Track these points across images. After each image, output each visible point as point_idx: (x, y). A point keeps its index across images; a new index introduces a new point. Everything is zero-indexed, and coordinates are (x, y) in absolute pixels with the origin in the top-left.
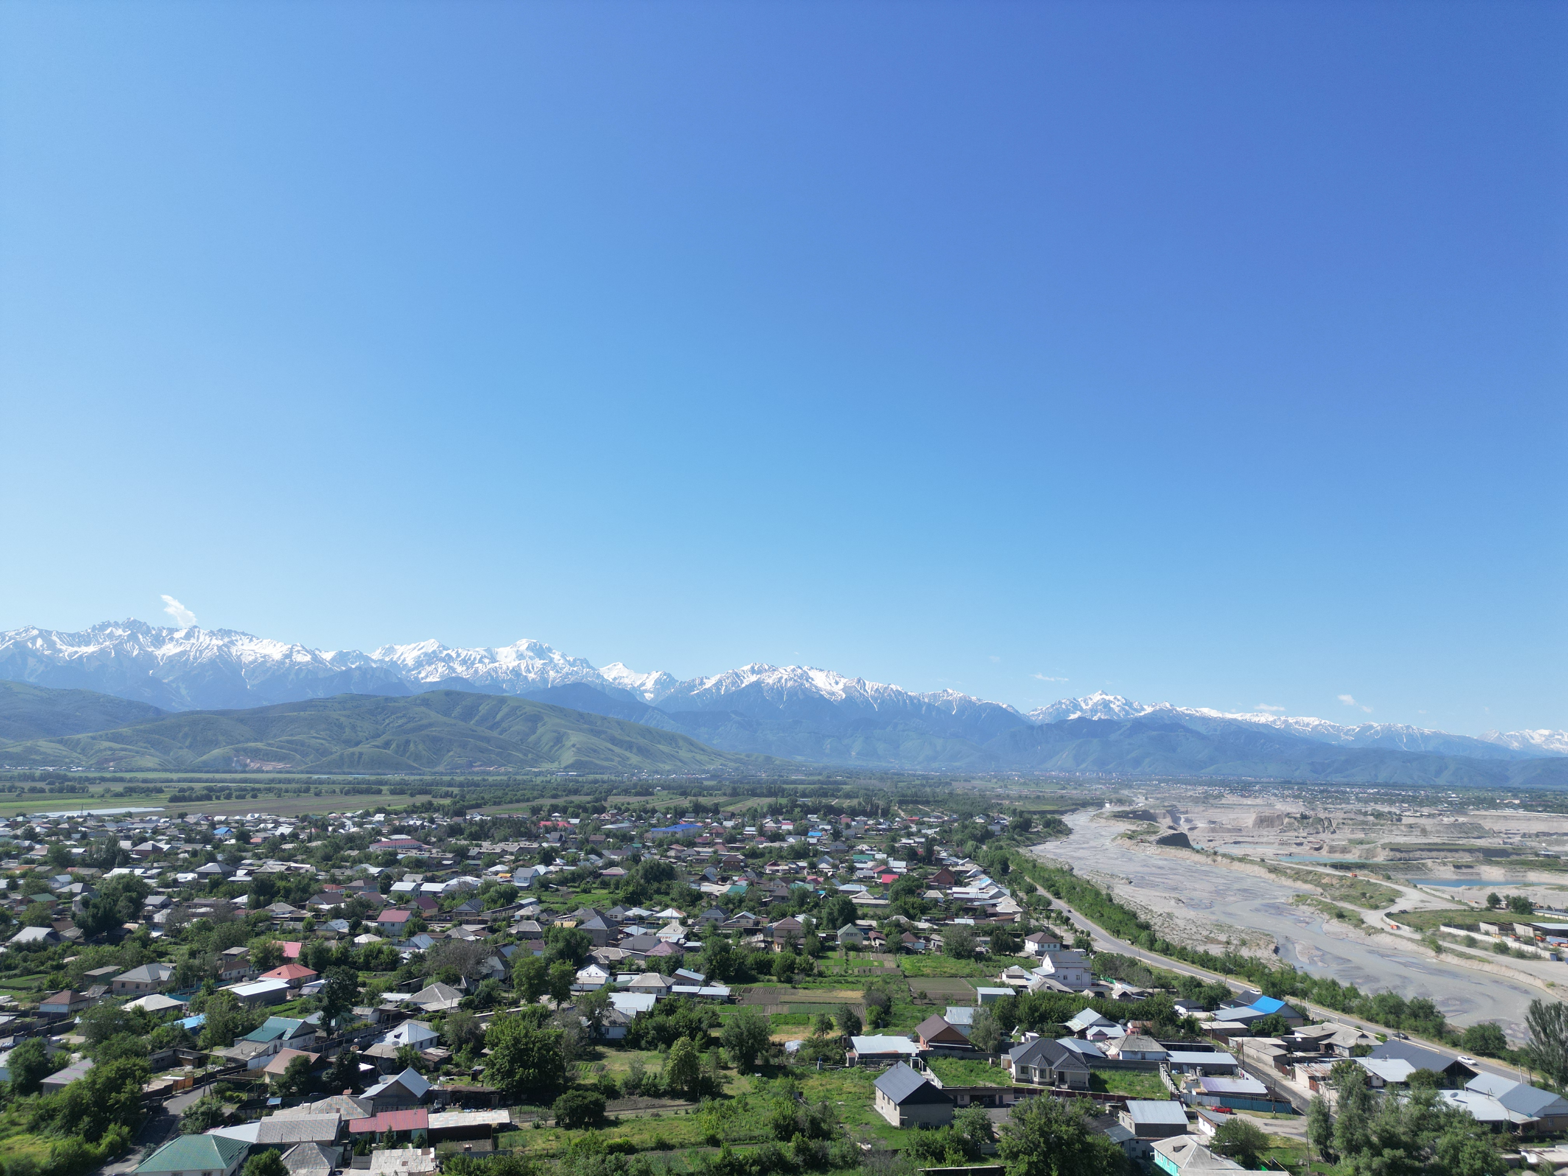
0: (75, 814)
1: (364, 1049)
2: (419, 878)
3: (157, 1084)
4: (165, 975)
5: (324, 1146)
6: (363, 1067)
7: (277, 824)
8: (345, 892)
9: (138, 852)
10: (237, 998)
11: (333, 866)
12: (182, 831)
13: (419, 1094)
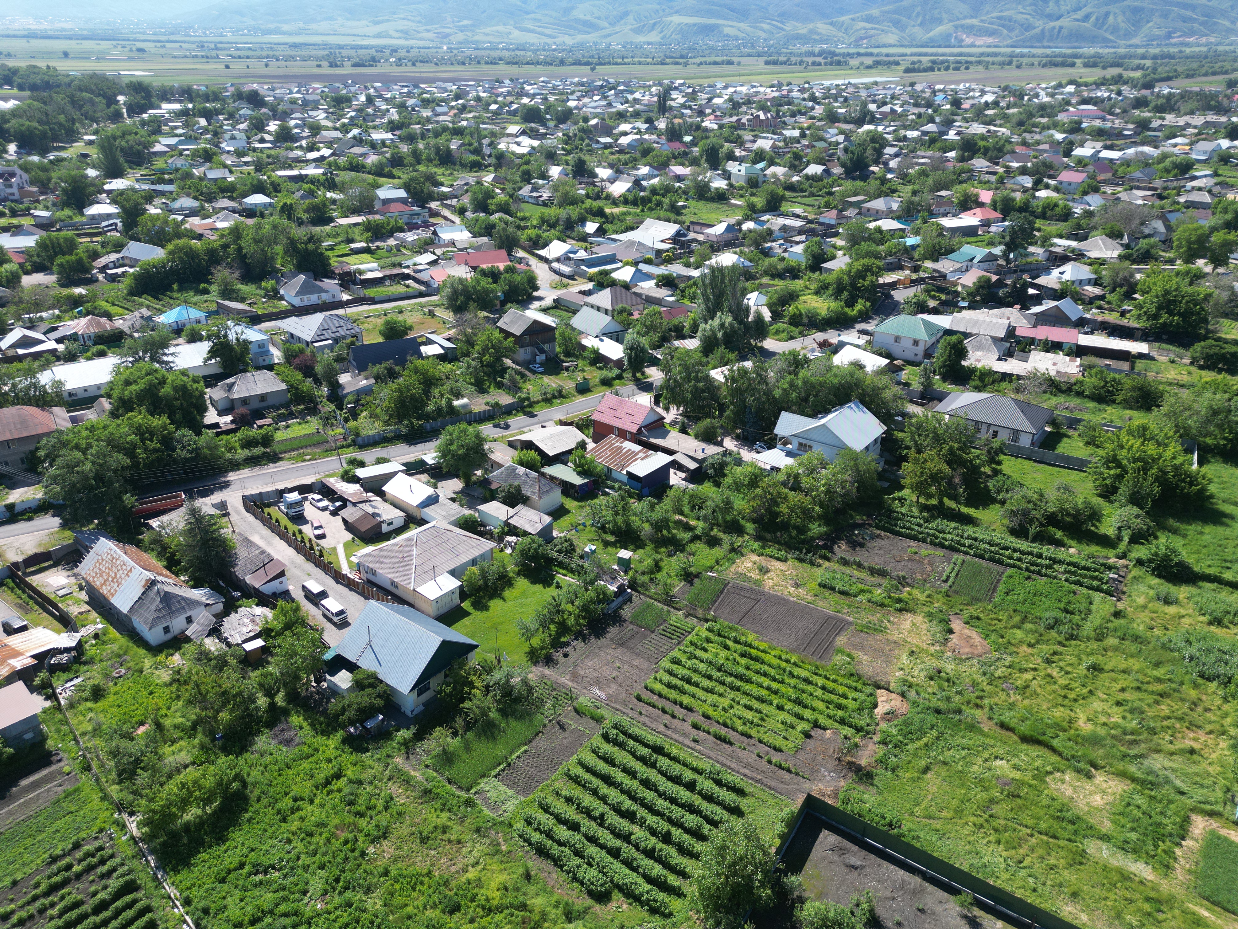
0: (840, 82)
1: (1034, 278)
2: (1099, 145)
3: (888, 278)
4: (895, 206)
5: (995, 340)
6: (1031, 291)
7: (983, 93)
8: (1032, 153)
9: (881, 113)
10: (941, 229)
11: (1025, 131)
12: (911, 97)
13: (1074, 318)
